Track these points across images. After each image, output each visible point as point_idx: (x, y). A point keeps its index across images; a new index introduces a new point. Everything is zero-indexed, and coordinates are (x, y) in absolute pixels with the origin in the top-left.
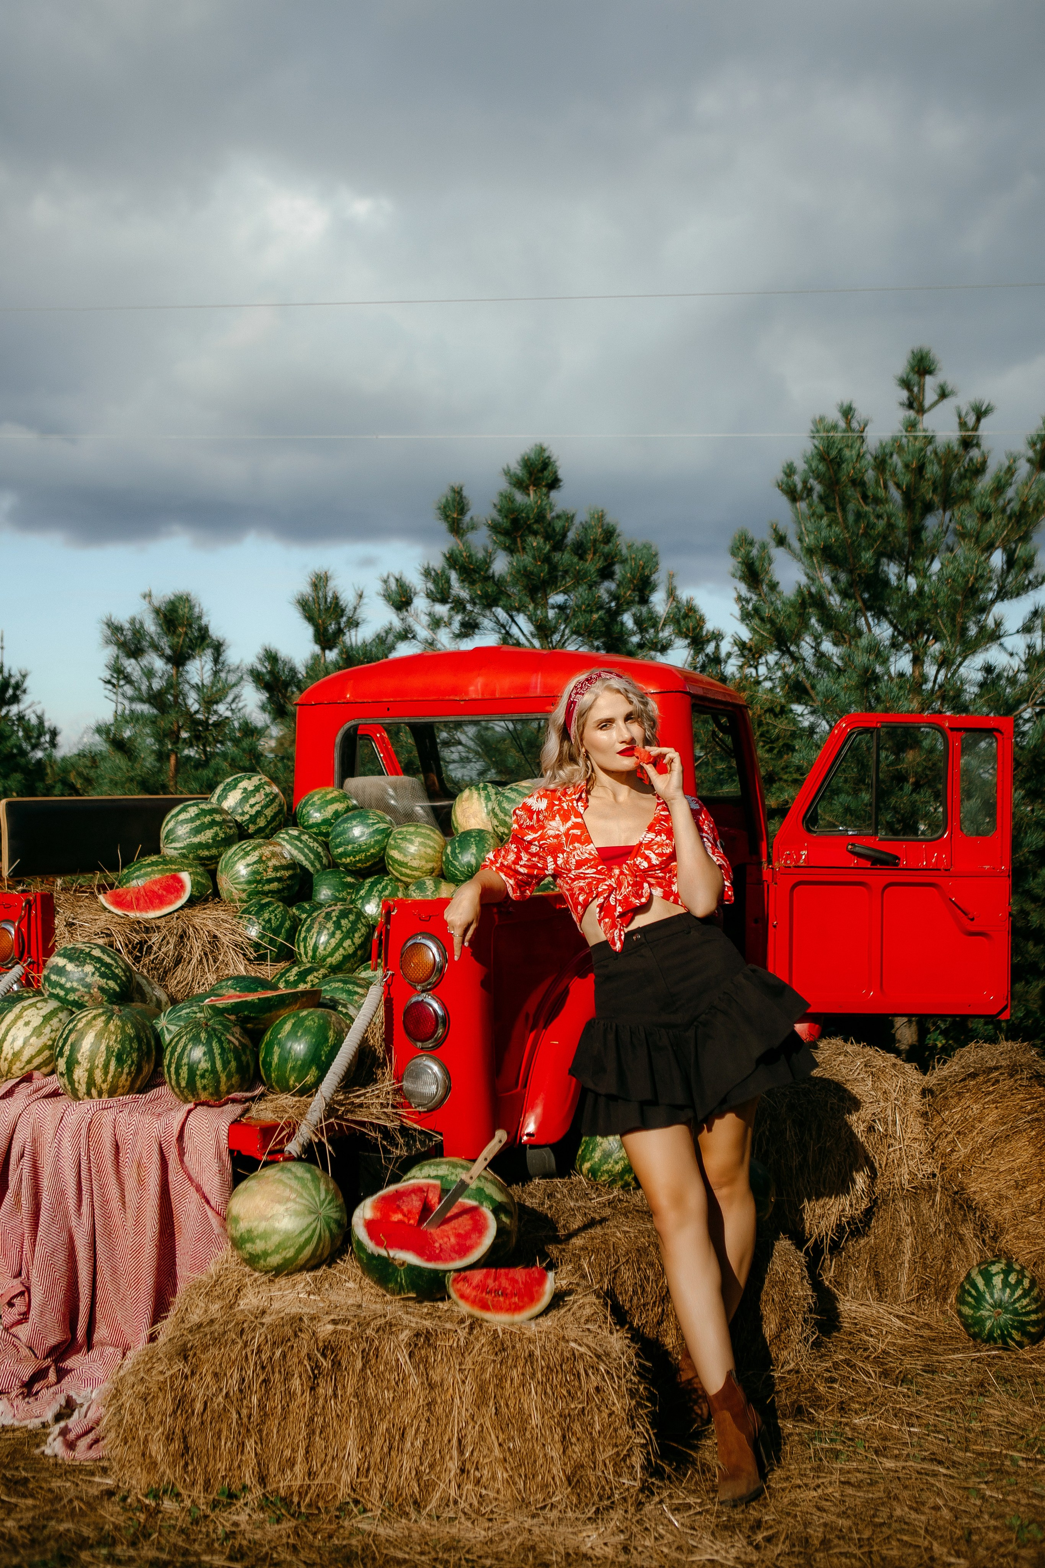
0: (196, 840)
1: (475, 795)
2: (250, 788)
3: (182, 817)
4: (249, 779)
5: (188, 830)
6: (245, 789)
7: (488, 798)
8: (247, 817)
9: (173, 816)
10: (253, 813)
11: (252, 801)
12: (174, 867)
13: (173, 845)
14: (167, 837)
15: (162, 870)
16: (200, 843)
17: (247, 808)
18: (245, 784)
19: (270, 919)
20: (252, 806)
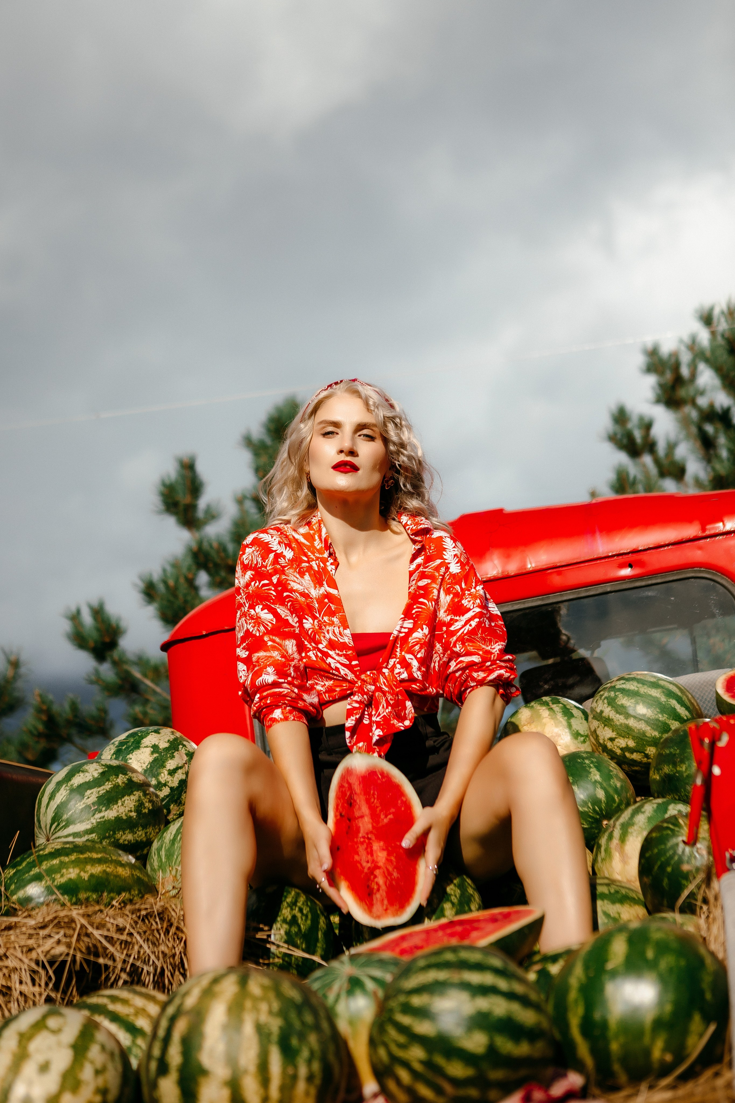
0: (111, 814)
1: (544, 712)
2: (163, 745)
3: (78, 780)
4: (157, 732)
5: (93, 798)
6: (155, 748)
7: (567, 713)
8: (165, 792)
9: (59, 784)
10: (175, 784)
11: (171, 764)
12: (95, 856)
13: (72, 829)
14: (56, 818)
15: (77, 863)
16: (118, 819)
17: (164, 777)
18: (151, 739)
19: (294, 917)
20: (172, 773)
